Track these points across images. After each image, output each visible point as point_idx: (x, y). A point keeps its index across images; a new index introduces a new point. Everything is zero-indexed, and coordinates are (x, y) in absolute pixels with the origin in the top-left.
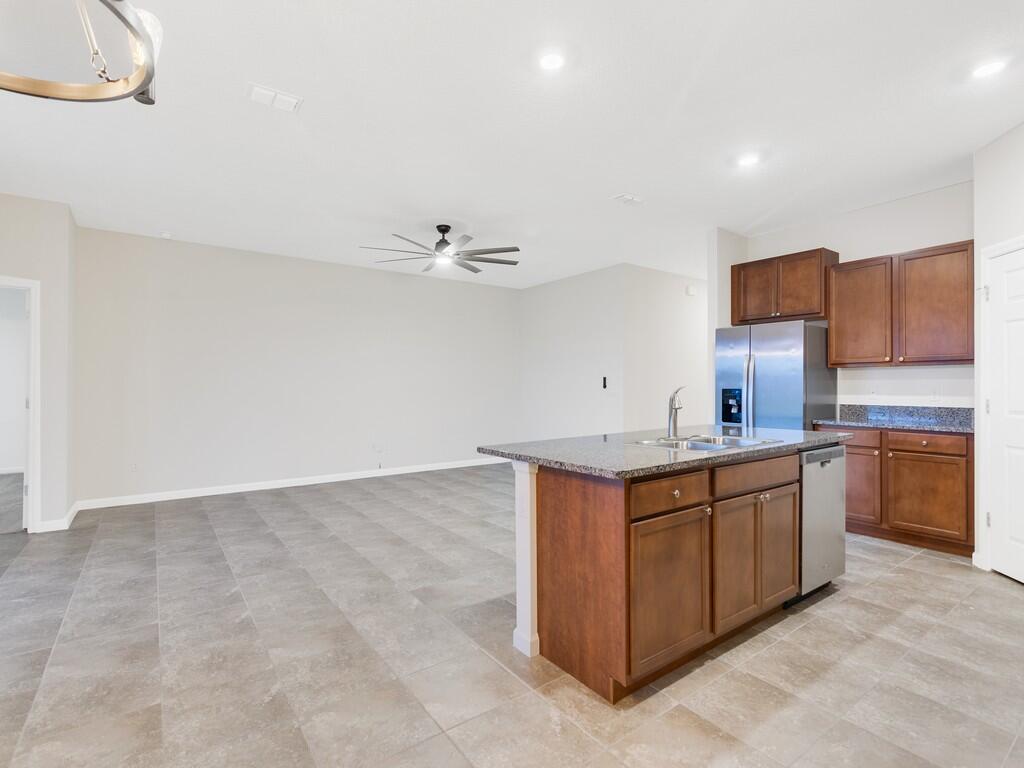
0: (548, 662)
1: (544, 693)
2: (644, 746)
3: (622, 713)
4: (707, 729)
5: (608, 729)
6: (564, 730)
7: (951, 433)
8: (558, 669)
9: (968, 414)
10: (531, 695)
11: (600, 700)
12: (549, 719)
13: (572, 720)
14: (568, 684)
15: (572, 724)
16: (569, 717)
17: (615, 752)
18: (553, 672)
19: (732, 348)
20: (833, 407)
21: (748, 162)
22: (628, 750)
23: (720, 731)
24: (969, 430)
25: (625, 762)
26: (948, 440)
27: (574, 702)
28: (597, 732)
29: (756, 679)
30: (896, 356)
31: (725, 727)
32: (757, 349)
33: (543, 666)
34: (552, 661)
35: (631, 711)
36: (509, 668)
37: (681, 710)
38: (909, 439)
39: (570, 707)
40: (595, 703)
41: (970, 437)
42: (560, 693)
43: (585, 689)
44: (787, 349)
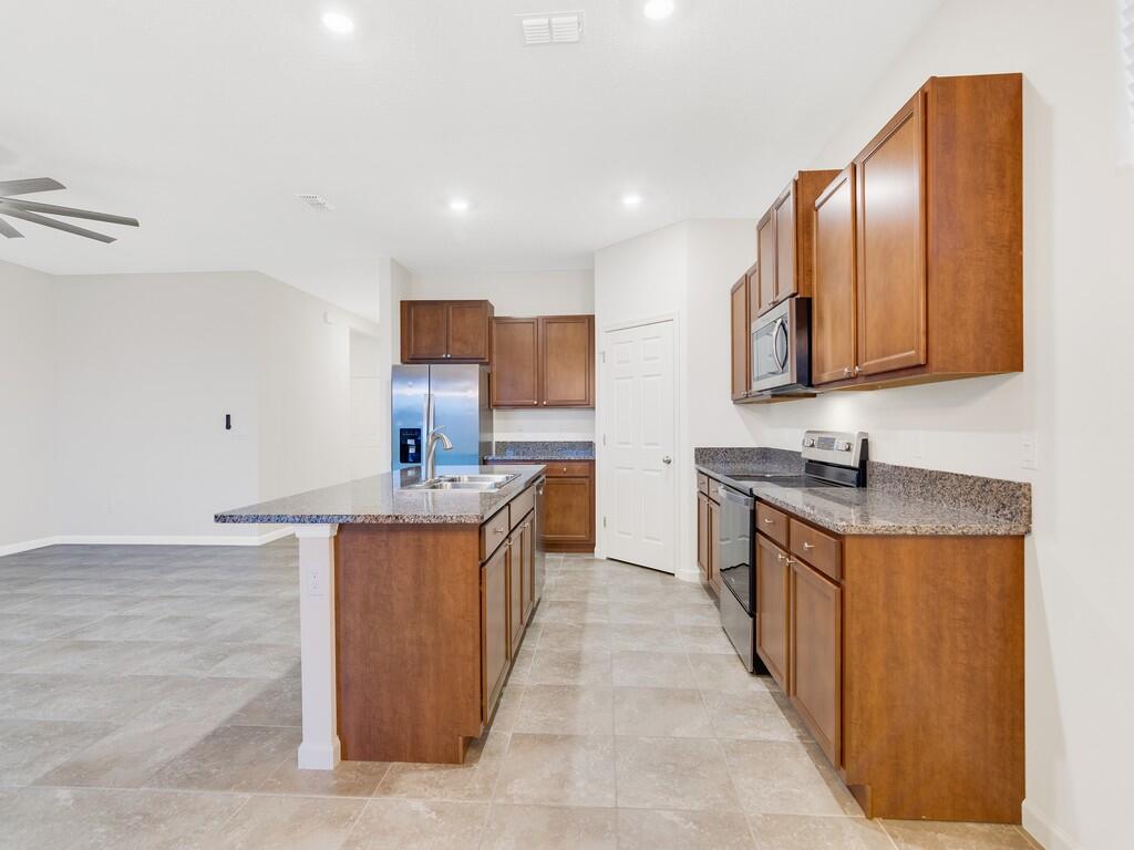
0: (359, 763)
1: (385, 794)
2: (517, 781)
3: (478, 766)
4: (547, 740)
5: (477, 786)
6: (439, 813)
7: (580, 461)
8: (377, 764)
9: (590, 446)
10: (372, 803)
11: (447, 768)
12: (416, 813)
13: (437, 799)
14: (403, 771)
15: (442, 803)
16: (434, 799)
17: (501, 801)
18: (374, 770)
19: (410, 386)
20: (490, 443)
21: (459, 206)
22: (509, 793)
23: (556, 736)
24: (591, 458)
25: (515, 802)
26: (578, 466)
27: (425, 783)
28: (469, 795)
29: (545, 686)
30: (540, 400)
31: (557, 731)
32: (437, 389)
33: (358, 770)
34: (365, 759)
35: (482, 760)
36: (318, 793)
37: (519, 739)
38: (555, 468)
39: (426, 790)
40: (445, 772)
41: (593, 462)
42: (403, 783)
43: (424, 766)
44: (465, 390)
